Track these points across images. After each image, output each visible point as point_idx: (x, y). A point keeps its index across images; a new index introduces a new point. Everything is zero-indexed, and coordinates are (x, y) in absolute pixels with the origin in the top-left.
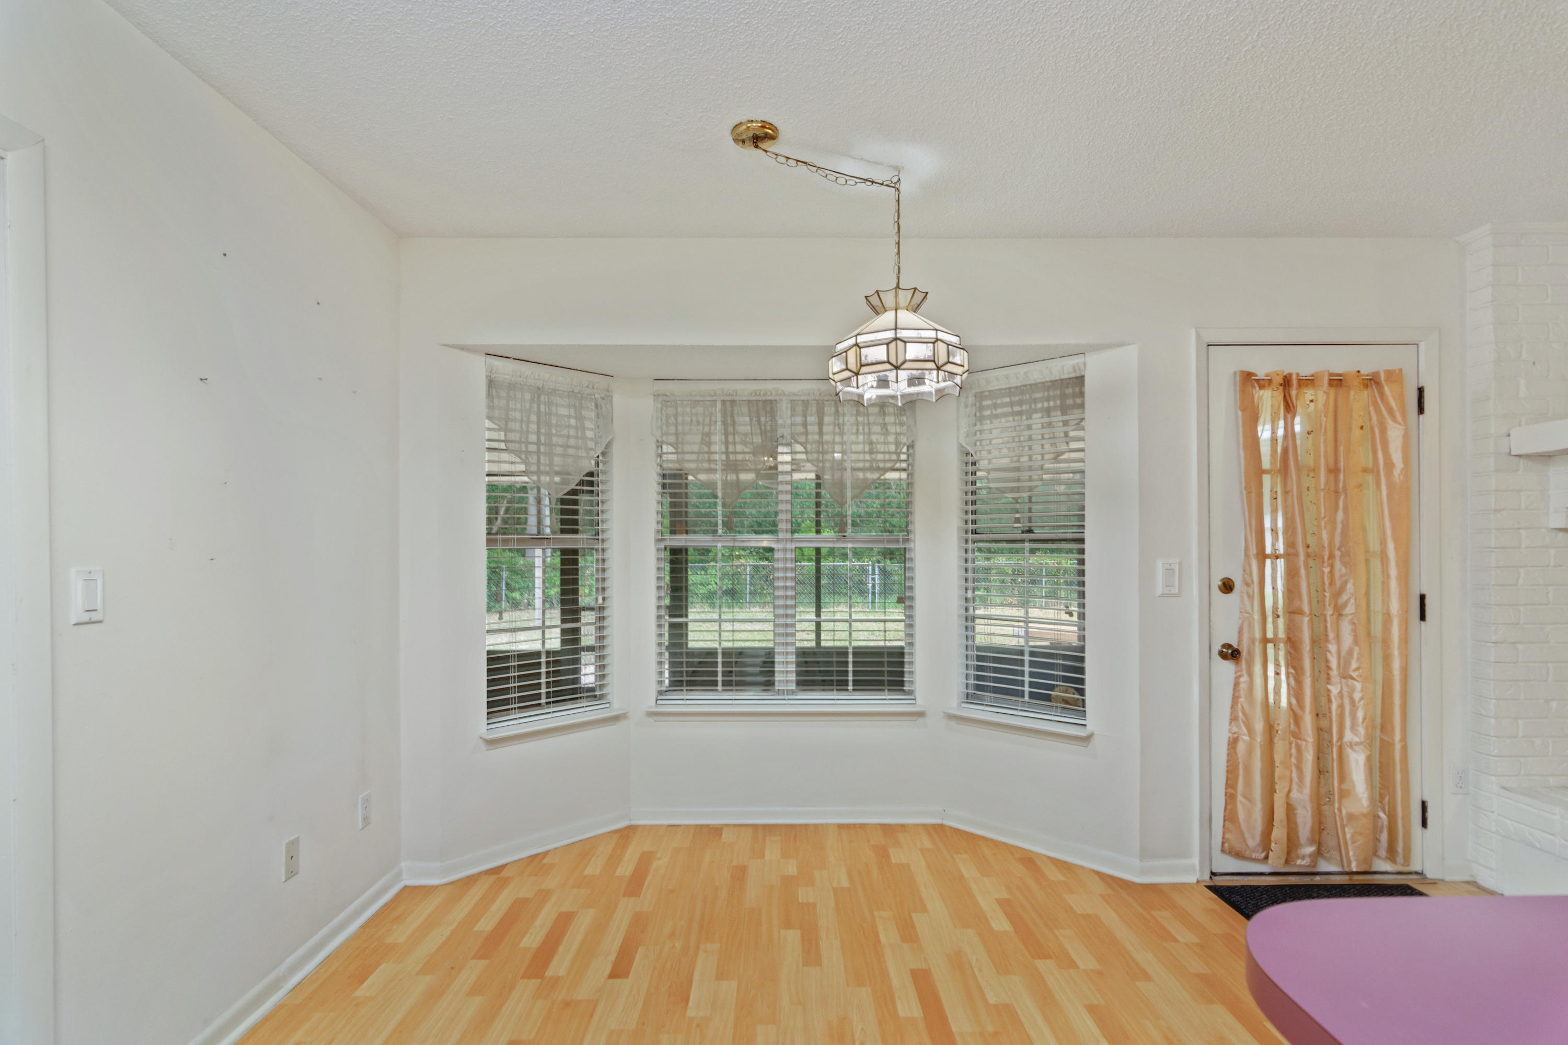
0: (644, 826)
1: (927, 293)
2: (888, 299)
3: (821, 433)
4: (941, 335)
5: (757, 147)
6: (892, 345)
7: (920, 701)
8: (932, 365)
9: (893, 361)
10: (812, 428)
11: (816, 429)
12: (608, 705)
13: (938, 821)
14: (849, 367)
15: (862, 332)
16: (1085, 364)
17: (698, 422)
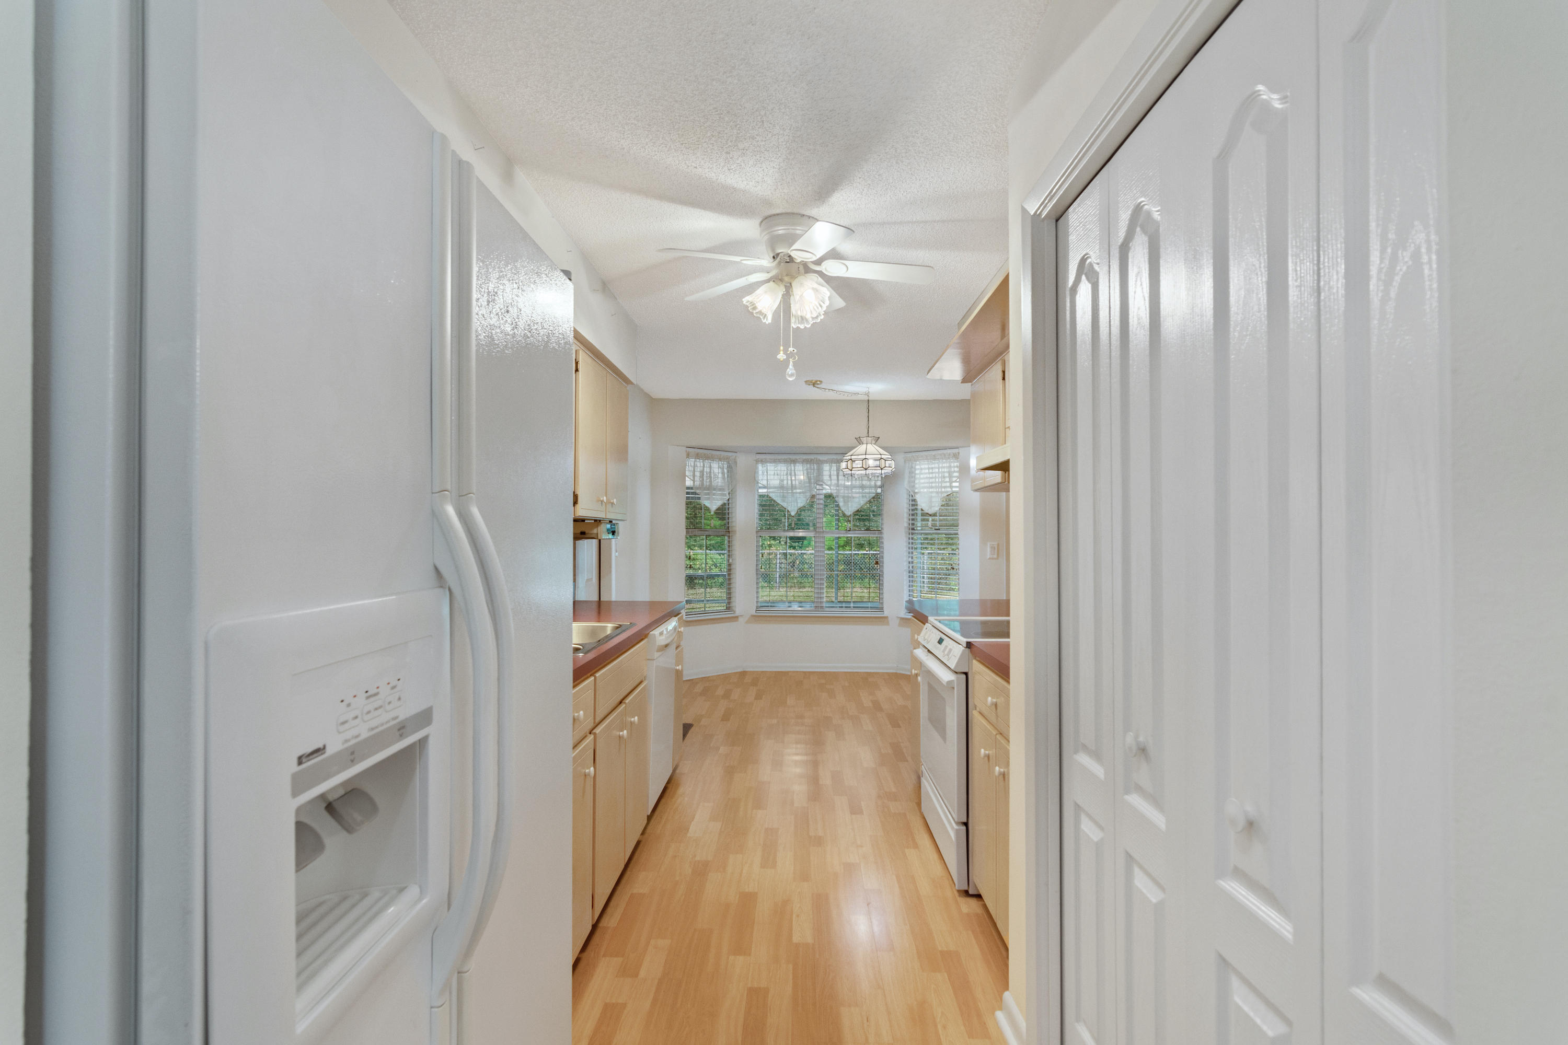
0: (750, 672)
1: (879, 438)
2: (864, 440)
3: (838, 480)
4: (883, 456)
5: (814, 386)
6: (864, 461)
7: (885, 613)
8: (879, 468)
9: (864, 467)
10: (834, 477)
11: (836, 477)
12: (733, 612)
13: (894, 671)
14: (848, 467)
15: (854, 454)
16: (959, 453)
17: (778, 475)
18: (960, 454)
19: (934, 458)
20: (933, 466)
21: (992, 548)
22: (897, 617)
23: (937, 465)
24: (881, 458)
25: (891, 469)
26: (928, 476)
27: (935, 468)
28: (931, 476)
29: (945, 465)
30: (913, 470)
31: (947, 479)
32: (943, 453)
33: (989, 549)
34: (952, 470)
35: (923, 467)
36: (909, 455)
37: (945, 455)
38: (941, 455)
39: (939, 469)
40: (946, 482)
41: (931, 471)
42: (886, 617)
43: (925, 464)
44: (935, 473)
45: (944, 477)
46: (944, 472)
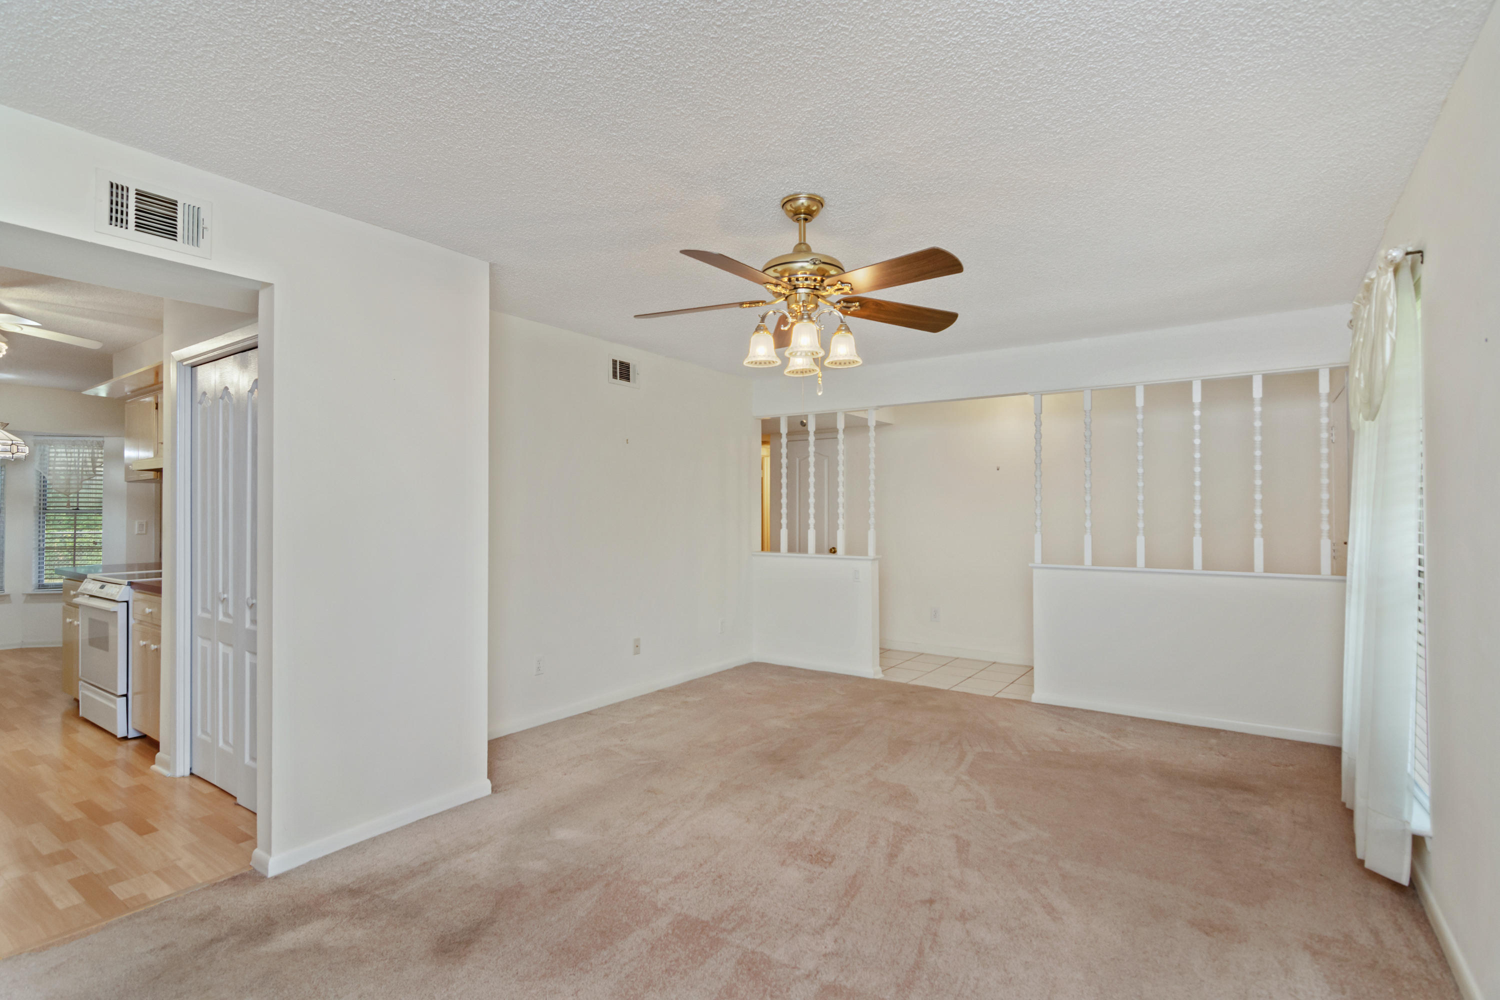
4: (14, 442)
16: (103, 442)
18: (105, 443)
19: (74, 444)
20: (72, 450)
21: (141, 525)
22: (23, 594)
23: (76, 450)
24: (12, 444)
25: (24, 454)
26: (66, 459)
27: (75, 453)
28: (69, 459)
29: (87, 451)
30: (46, 453)
31: (90, 464)
32: (85, 440)
33: (137, 526)
34: (96, 455)
35: (59, 450)
36: (39, 438)
37: (87, 442)
38: (82, 441)
39: (79, 453)
40: (88, 467)
41: (69, 455)
42: (8, 595)
43: (62, 448)
44: (75, 457)
45: (86, 462)
46: (86, 457)
